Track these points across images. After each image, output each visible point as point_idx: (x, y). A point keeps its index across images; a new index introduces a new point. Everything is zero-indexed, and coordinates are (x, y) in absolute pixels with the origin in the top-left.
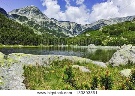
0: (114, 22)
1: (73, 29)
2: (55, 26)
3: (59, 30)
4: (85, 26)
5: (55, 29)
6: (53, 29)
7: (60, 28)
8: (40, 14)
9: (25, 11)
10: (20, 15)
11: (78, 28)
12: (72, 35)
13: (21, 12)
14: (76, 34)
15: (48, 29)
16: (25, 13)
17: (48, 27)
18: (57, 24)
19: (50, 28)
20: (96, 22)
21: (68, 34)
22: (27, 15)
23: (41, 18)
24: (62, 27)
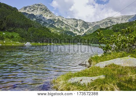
0: (122, 20)
1: (80, 27)
2: (62, 24)
3: (66, 28)
4: (93, 24)
5: (63, 27)
6: (60, 27)
7: (67, 26)
8: (47, 11)
9: (33, 9)
10: (28, 13)
11: (85, 26)
12: (80, 33)
13: (29, 10)
14: (83, 32)
15: (55, 27)
16: (33, 11)
17: (55, 25)
18: (64, 21)
19: (58, 25)
20: (103, 20)
21: (75, 32)
22: (35, 12)
23: (49, 15)
24: (69, 25)
